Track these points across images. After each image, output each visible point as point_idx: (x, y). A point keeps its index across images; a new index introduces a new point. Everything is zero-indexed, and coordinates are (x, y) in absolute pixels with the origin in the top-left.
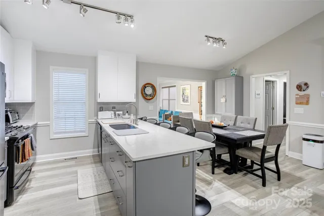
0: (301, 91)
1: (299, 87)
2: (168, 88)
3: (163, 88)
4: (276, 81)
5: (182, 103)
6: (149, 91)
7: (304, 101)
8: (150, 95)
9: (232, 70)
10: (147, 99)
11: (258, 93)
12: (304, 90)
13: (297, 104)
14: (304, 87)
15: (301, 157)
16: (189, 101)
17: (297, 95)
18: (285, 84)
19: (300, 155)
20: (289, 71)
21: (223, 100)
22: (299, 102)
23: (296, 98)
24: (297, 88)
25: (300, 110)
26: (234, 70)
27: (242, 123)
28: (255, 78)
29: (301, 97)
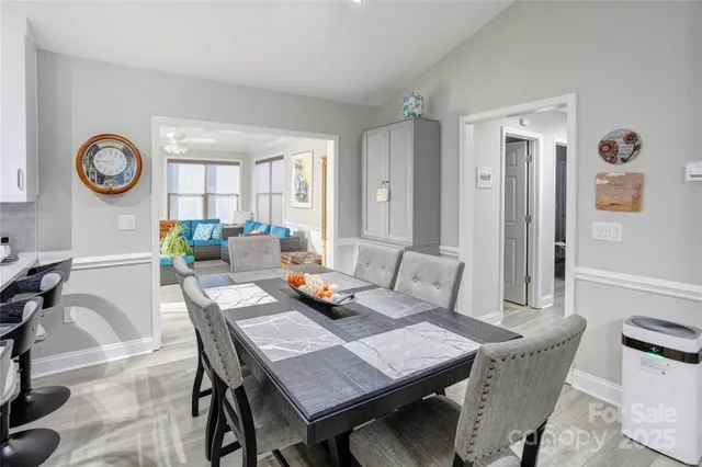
0: (612, 161)
1: (608, 150)
2: (268, 164)
3: (258, 163)
4: (537, 140)
5: (295, 202)
6: (111, 162)
7: (624, 197)
8: (120, 178)
9: (407, 99)
10: (110, 193)
11: (486, 173)
12: (624, 161)
13: (600, 206)
14: (624, 149)
15: (619, 396)
16: (310, 197)
17: (600, 176)
18: (561, 152)
19: (614, 386)
20: (574, 94)
21: (382, 195)
22: (606, 200)
23: (599, 188)
24: (601, 150)
25: (612, 227)
26: (412, 100)
27: (415, 278)
28: (477, 123)
29: (616, 183)
